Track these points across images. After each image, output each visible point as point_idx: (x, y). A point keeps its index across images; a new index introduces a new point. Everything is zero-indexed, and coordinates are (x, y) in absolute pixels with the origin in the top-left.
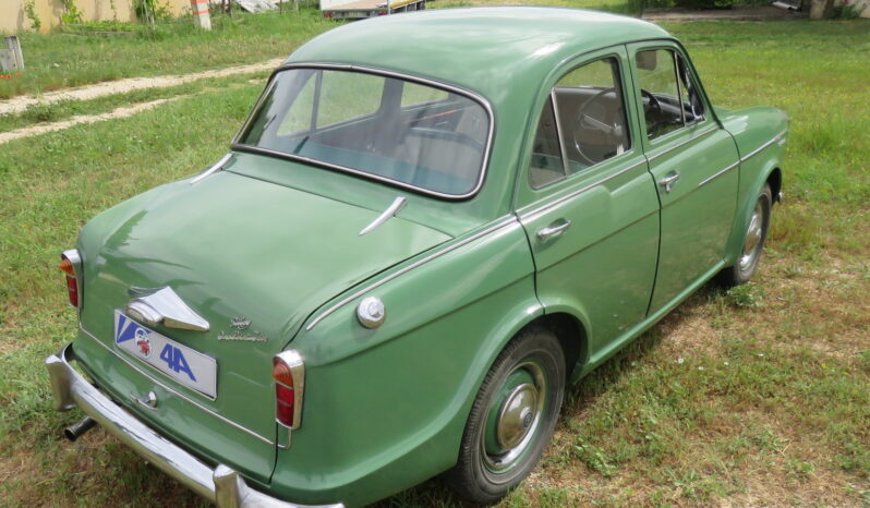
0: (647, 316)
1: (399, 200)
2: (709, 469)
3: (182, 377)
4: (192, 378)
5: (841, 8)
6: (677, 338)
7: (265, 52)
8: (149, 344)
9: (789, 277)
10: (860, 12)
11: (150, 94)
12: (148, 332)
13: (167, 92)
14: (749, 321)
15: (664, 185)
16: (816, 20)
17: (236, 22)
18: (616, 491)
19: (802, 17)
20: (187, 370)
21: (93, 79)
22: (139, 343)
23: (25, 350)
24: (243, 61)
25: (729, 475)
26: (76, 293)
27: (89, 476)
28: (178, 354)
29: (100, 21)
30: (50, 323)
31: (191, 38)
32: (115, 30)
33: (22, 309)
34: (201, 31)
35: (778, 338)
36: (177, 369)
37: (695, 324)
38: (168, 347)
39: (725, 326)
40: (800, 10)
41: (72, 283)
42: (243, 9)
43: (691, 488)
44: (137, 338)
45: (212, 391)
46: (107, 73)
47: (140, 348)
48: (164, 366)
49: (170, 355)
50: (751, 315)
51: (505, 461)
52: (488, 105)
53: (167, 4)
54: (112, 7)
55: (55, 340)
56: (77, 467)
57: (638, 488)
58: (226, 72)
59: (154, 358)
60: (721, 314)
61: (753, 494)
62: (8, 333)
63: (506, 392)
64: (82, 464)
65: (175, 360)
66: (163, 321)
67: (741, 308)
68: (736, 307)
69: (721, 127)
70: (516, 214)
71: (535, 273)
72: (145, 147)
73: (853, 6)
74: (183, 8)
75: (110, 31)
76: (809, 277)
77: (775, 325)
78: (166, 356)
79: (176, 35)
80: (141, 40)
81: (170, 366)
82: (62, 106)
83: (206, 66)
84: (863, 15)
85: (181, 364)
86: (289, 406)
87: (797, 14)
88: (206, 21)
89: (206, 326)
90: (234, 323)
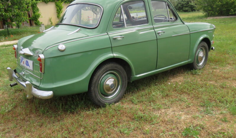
1: (79, 29)
4: (29, 67)
15: (158, 33)
20: (29, 65)
22: (23, 62)
26: (16, 55)
28: (28, 62)
38: (26, 61)
45: (32, 69)
48: (26, 66)
59: (25, 64)
66: (24, 54)
67: (194, 74)
69: (184, 24)
70: (107, 33)
71: (112, 47)
86: (41, 67)
89: (32, 54)
90: (36, 52)
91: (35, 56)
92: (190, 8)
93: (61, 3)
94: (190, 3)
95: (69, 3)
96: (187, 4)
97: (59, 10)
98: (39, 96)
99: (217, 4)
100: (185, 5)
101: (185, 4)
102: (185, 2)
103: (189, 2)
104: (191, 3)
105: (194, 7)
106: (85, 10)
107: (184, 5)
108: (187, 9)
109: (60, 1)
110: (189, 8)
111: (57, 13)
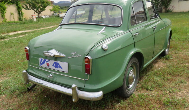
0: (152, 58)
1: (104, 28)
2: (173, 87)
3: (59, 69)
4: (62, 68)
5: (168, 10)
6: (157, 65)
7: (49, 25)
8: (49, 64)
9: (176, 54)
10: (172, 11)
11: (26, 33)
12: (49, 61)
13: (29, 32)
14: (171, 62)
15: (154, 29)
16: (164, 13)
17: (42, 20)
18: (154, 93)
19: (161, 13)
20: (60, 67)
21: (12, 31)
22: (46, 64)
23: (10, 79)
24: (45, 27)
25: (178, 88)
26: (28, 57)
27: (32, 101)
28: (58, 64)
29: (11, 21)
30: (14, 73)
31: (32, 23)
32: (15, 23)
33: (7, 72)
34: (34, 22)
35: (178, 64)
36: (57, 68)
37: (160, 63)
38: (55, 63)
39: (166, 63)
40: (160, 11)
41: (27, 54)
42: (42, 18)
43: (171, 90)
44: (46, 63)
45: (67, 70)
46: (15, 30)
47: (47, 65)
48: (54, 68)
49: (55, 65)
50: (170, 60)
51: (130, 88)
52: (121, 7)
53: (26, 17)
54: (14, 18)
55: (17, 76)
56: (28, 100)
57: (159, 92)
58: (41, 29)
59: (51, 67)
60: (164, 61)
61: (185, 91)
62: (5, 76)
63: (129, 71)
64: (29, 99)
65: (57, 65)
66: (54, 56)
67: (168, 59)
68: (167, 59)
69: (161, 20)
70: (129, 30)
71: (134, 43)
72: (28, 42)
73: (171, 10)
74: (30, 18)
75: (14, 23)
76: (180, 53)
77: (176, 62)
78: (54, 65)
79: (29, 23)
80: (21, 24)
81: (55, 67)
82: (6, 36)
83: (37, 28)
84: (173, 11)
85: (58, 66)
86: (89, 69)
87: (160, 12)
88: (35, 20)
89: (65, 56)
90: (72, 54)
91: (70, 57)
93: (5, 4)
95: (12, 3)
97: (3, 10)
98: (91, 98)
106: (27, 10)
109: (3, 2)
111: (2, 13)
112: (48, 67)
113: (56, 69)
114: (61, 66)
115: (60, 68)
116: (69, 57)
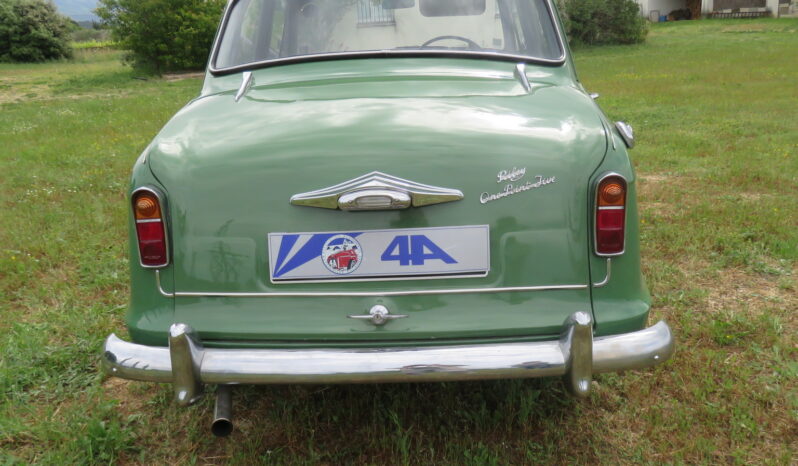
3: (432, 266)
4: (449, 260)
8: (357, 251)
12: (354, 235)
20: (439, 254)
22: (332, 258)
26: (162, 245)
28: (420, 241)
36: (420, 262)
38: (400, 241)
44: (327, 252)
45: (483, 264)
47: (333, 263)
48: (394, 267)
49: (403, 250)
59: (371, 265)
65: (413, 251)
66: (411, 201)
78: (396, 252)
81: (405, 263)
85: (426, 251)
89: (457, 192)
90: (502, 178)
91: (494, 197)
92: (39, 47)
94: (33, 31)
96: (22, 34)
99: (185, 31)
100: (17, 38)
101: (16, 32)
102: (14, 27)
103: (31, 27)
104: (36, 29)
105: (52, 44)
107: (14, 38)
108: (25, 50)
110: (34, 46)
112: (345, 271)
113: (411, 269)
114: (446, 249)
115: (439, 262)
116: (485, 196)
